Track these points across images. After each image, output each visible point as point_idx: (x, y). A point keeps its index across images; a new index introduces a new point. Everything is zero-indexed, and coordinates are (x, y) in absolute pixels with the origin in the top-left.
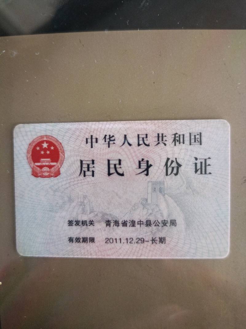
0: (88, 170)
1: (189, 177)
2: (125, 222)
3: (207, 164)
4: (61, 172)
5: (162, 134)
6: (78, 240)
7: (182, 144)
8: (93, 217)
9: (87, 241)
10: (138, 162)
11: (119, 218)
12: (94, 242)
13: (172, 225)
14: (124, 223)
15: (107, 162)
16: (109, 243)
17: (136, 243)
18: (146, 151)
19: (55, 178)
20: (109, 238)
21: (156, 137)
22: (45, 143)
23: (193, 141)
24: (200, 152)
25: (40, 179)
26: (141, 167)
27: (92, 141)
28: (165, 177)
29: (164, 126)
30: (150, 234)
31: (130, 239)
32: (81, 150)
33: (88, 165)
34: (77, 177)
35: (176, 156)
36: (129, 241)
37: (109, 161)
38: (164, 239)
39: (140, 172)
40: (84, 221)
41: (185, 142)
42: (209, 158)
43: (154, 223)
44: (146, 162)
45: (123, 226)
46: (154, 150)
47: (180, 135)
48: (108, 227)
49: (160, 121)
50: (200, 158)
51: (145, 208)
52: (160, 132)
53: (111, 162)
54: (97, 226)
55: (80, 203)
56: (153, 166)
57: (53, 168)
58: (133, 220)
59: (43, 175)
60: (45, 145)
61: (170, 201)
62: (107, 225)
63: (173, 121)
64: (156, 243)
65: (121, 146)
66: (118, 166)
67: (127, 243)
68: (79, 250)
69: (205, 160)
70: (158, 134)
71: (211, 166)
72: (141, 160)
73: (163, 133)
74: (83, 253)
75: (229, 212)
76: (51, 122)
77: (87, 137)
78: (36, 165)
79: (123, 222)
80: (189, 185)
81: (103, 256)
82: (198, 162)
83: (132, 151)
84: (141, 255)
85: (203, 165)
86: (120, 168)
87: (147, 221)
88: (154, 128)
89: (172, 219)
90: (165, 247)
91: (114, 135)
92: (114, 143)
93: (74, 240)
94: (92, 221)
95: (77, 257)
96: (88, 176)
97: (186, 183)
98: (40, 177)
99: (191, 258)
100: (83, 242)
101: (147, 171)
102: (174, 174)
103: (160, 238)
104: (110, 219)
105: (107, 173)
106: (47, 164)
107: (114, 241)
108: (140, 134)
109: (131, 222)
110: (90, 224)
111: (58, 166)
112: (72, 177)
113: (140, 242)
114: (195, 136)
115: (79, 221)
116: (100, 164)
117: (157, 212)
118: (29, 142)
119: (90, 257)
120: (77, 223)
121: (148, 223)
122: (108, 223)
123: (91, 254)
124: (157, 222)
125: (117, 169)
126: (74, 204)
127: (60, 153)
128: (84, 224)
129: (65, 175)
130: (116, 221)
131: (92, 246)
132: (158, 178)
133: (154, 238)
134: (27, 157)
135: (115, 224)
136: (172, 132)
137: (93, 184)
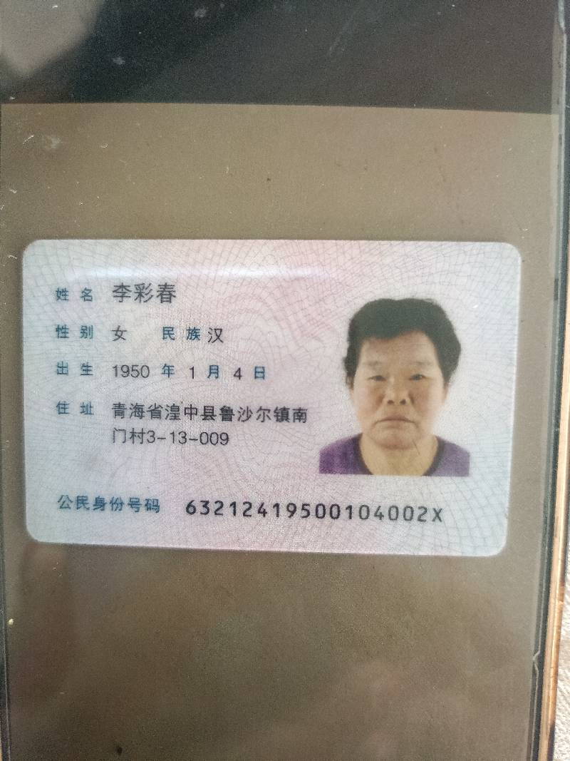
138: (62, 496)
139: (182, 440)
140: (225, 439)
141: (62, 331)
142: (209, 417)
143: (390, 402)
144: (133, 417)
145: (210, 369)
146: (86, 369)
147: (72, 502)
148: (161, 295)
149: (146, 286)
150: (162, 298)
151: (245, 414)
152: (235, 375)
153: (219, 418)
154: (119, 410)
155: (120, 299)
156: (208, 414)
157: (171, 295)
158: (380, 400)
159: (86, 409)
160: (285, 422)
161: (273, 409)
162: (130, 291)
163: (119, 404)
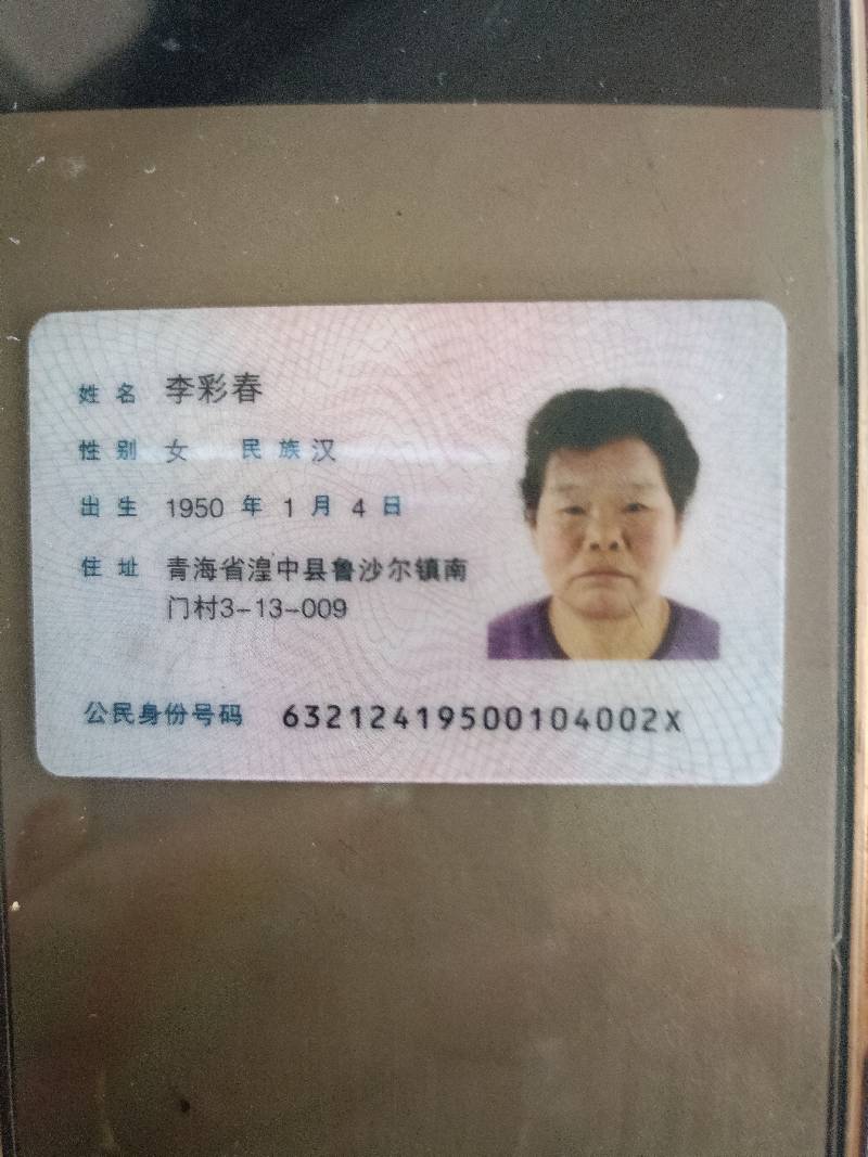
138: (92, 704)
139: (275, 612)
140: (339, 608)
141: (89, 449)
142: (317, 576)
143: (595, 547)
144: (199, 578)
145: (317, 502)
146: (126, 507)
147: (106, 712)
148: (239, 391)
149: (216, 378)
150: (241, 395)
151: (372, 569)
152: (354, 511)
153: (330, 577)
154: (177, 568)
155: (176, 398)
156: (315, 571)
157: (254, 391)
158: (577, 544)
159: (127, 568)
160: (433, 581)
161: (413, 563)
162: (193, 386)
163: (178, 559)
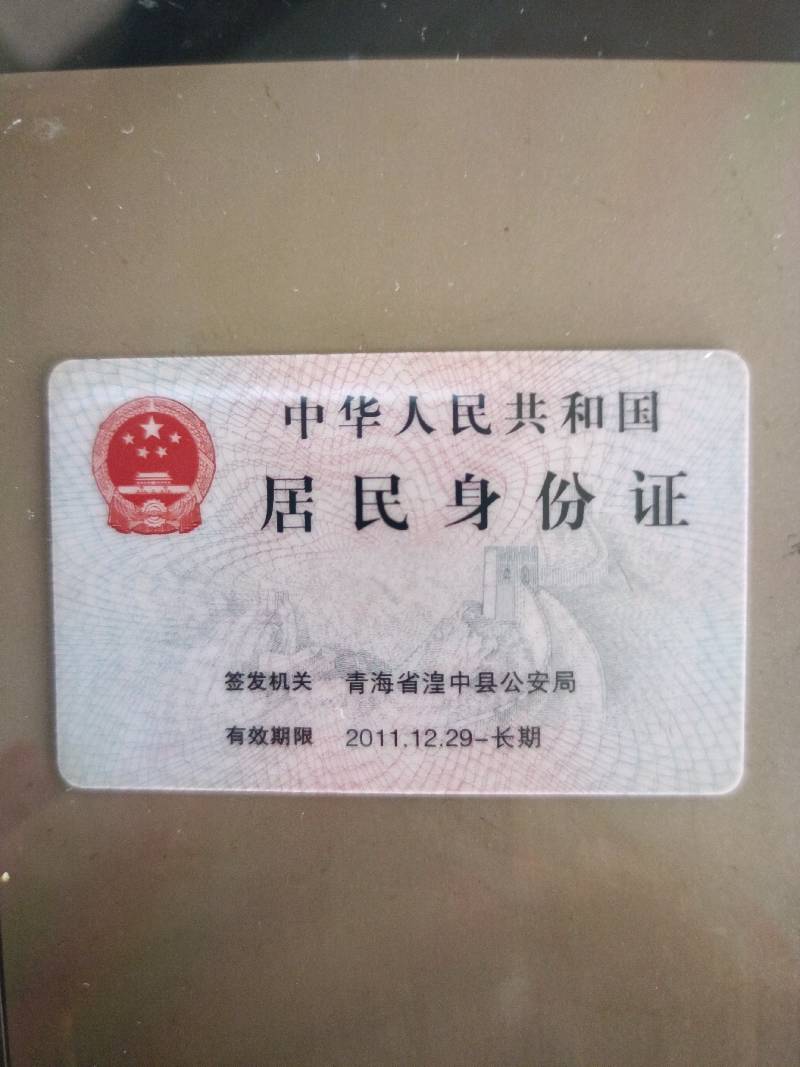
0: (293, 511)
1: (616, 536)
2: (409, 678)
3: (675, 494)
4: (203, 517)
5: (533, 396)
6: (258, 736)
7: (594, 427)
8: (306, 660)
9: (288, 738)
10: (453, 483)
11: (392, 666)
12: (310, 743)
13: (562, 688)
14: (407, 681)
15: (353, 485)
16: (360, 745)
17: (444, 745)
18: (480, 450)
19: (185, 535)
20: (359, 730)
21: (512, 404)
22: (152, 421)
23: (630, 418)
24: (653, 454)
25: (134, 539)
26: (464, 501)
27: (303, 416)
28: (540, 533)
29: (537, 369)
30: (491, 719)
31: (426, 734)
32: (268, 444)
33: (293, 494)
34: (255, 534)
35: (576, 466)
36: (424, 738)
37: (359, 480)
38: (537, 732)
39: (461, 517)
40: (277, 674)
41: (603, 420)
42: (682, 474)
43: (503, 683)
44: (479, 485)
45: (404, 692)
46: (503, 445)
47: (588, 401)
48: (356, 693)
49: (525, 353)
50: (653, 474)
51: (474, 634)
52: (526, 388)
53: (366, 485)
54: (321, 690)
55: (264, 618)
56: (502, 497)
57: (177, 505)
58: (435, 673)
59: (143, 525)
60: (152, 429)
61: (557, 609)
62: (352, 688)
63: (565, 353)
64: (511, 746)
65: (397, 434)
66: (387, 498)
67: (418, 744)
68: (263, 769)
69: (670, 480)
70: (520, 396)
71: (687, 500)
72: (462, 478)
73: (533, 392)
74: (272, 780)
75: (744, 647)
76: (172, 354)
77: (290, 405)
78: (121, 494)
79: (405, 678)
80: (617, 559)
81: (340, 788)
82: (647, 486)
83: (434, 450)
84: (462, 783)
85: (663, 498)
86: (397, 502)
87: (480, 674)
88: (505, 375)
89: (562, 668)
90: (540, 757)
91: (377, 397)
92: (376, 423)
93: (246, 735)
94: (305, 675)
95: (256, 790)
96: (290, 531)
97: (606, 552)
98: (135, 532)
99: (621, 793)
100: (273, 743)
101: (482, 515)
102: (569, 523)
103: (522, 730)
104: (362, 668)
105: (353, 519)
106: (158, 489)
107: (376, 739)
108: (461, 394)
109: (429, 679)
110: (297, 685)
111: (195, 497)
112: (240, 532)
113: (458, 741)
114: (637, 402)
115: (262, 676)
116: (329, 490)
117: (514, 645)
118: (97, 418)
119: (296, 791)
120: (256, 681)
121: (486, 683)
122: (356, 682)
123: (300, 783)
124: (512, 676)
125: (387, 507)
126: (245, 620)
127: (201, 455)
128: (276, 686)
129: (216, 525)
130: (381, 674)
131: (303, 756)
132: (517, 537)
133: (502, 730)
134: (93, 468)
135: (380, 684)
136: (564, 389)
137: (307, 554)
